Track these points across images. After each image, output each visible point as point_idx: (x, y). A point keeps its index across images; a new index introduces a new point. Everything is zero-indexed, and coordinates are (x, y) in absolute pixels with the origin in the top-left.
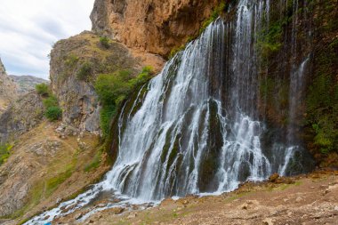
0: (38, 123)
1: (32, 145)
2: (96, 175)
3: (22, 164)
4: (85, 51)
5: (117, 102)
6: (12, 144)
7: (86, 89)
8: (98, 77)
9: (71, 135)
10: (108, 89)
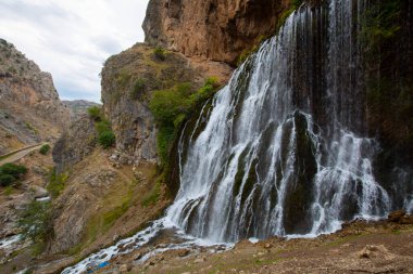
0: (91, 151)
1: (86, 175)
2: (155, 210)
3: (77, 196)
4: (138, 66)
5: (176, 123)
6: (67, 174)
7: (140, 109)
8: (153, 94)
9: (126, 164)
10: (164, 108)
